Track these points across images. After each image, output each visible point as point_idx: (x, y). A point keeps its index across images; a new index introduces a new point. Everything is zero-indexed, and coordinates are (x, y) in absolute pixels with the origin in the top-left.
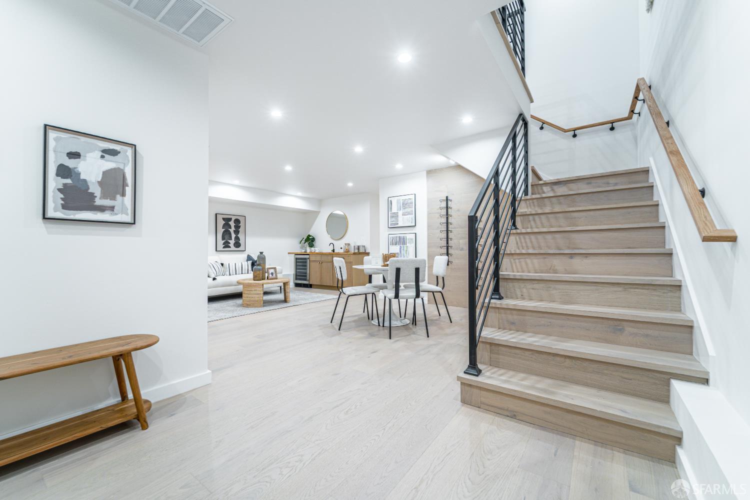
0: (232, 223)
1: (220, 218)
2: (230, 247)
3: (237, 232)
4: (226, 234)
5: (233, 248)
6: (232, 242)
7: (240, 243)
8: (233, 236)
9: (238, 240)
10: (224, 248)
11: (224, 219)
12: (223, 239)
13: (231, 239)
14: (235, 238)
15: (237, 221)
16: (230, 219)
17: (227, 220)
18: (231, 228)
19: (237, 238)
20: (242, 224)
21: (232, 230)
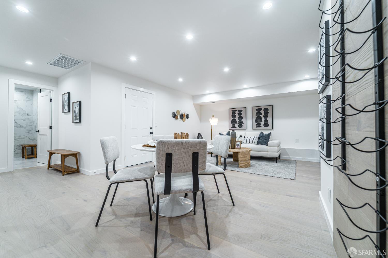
0: (262, 112)
1: (254, 109)
2: (261, 127)
3: (266, 117)
4: (258, 119)
5: (263, 127)
6: (262, 124)
7: (268, 124)
8: (263, 119)
9: (266, 122)
10: (257, 127)
11: (257, 110)
12: (256, 122)
13: (262, 122)
14: (265, 121)
15: (266, 110)
16: (261, 109)
17: (259, 110)
18: (261, 115)
19: (266, 121)
20: (270, 111)
21: (262, 116)
